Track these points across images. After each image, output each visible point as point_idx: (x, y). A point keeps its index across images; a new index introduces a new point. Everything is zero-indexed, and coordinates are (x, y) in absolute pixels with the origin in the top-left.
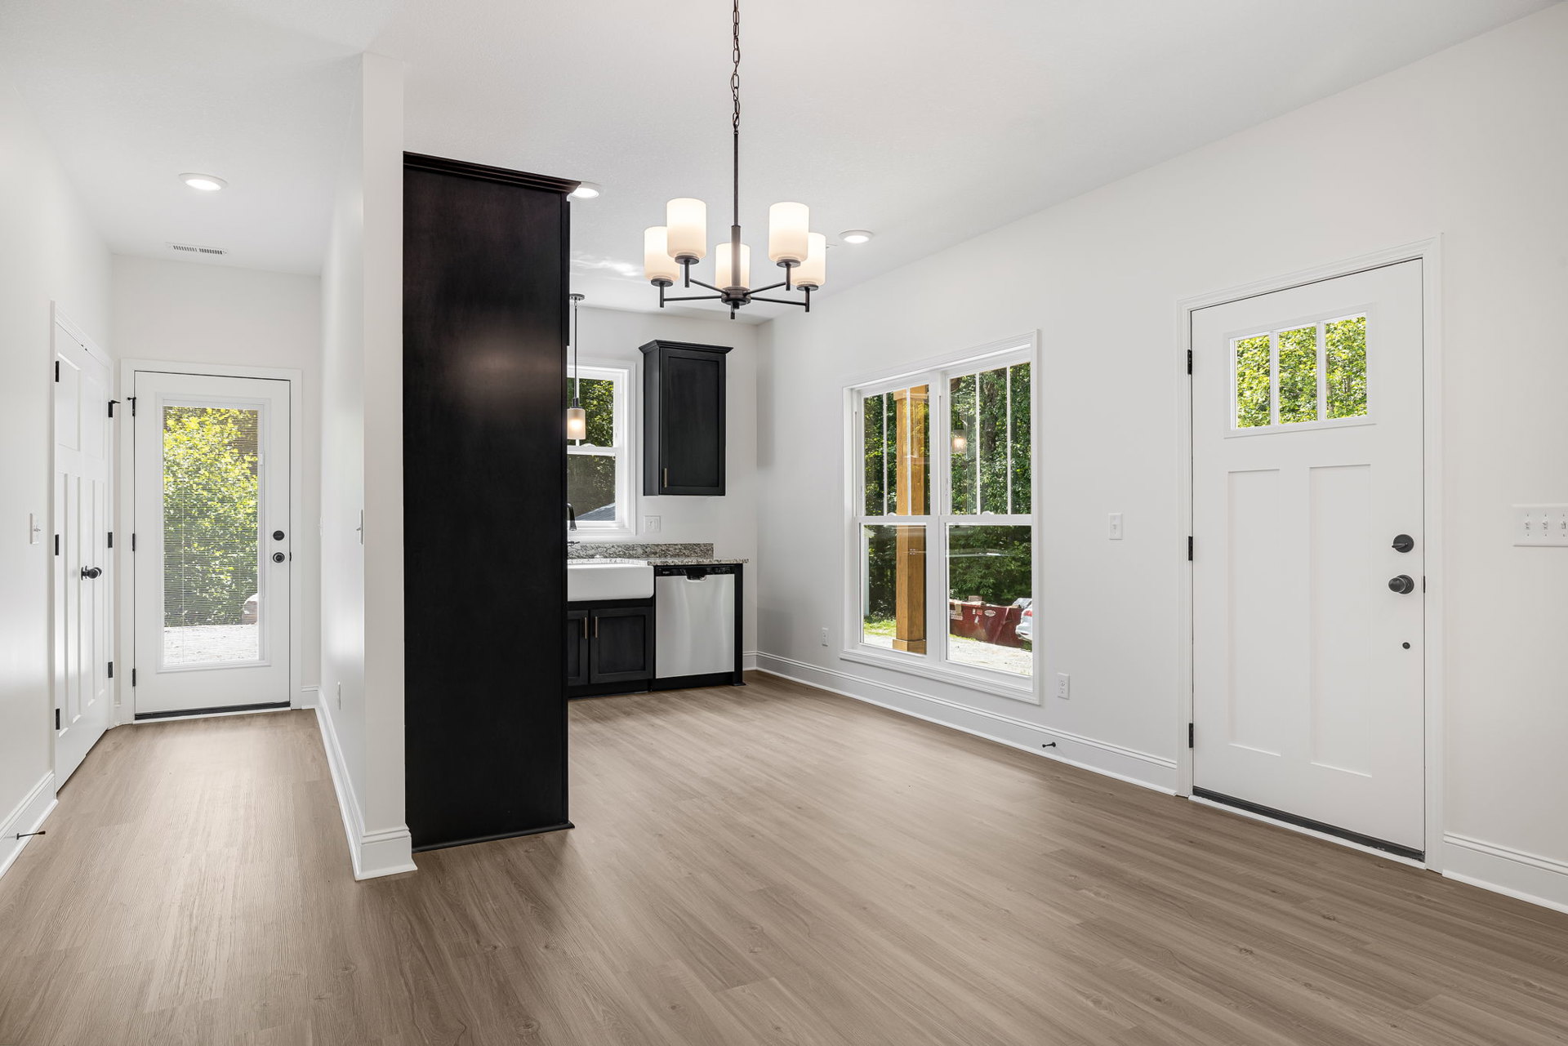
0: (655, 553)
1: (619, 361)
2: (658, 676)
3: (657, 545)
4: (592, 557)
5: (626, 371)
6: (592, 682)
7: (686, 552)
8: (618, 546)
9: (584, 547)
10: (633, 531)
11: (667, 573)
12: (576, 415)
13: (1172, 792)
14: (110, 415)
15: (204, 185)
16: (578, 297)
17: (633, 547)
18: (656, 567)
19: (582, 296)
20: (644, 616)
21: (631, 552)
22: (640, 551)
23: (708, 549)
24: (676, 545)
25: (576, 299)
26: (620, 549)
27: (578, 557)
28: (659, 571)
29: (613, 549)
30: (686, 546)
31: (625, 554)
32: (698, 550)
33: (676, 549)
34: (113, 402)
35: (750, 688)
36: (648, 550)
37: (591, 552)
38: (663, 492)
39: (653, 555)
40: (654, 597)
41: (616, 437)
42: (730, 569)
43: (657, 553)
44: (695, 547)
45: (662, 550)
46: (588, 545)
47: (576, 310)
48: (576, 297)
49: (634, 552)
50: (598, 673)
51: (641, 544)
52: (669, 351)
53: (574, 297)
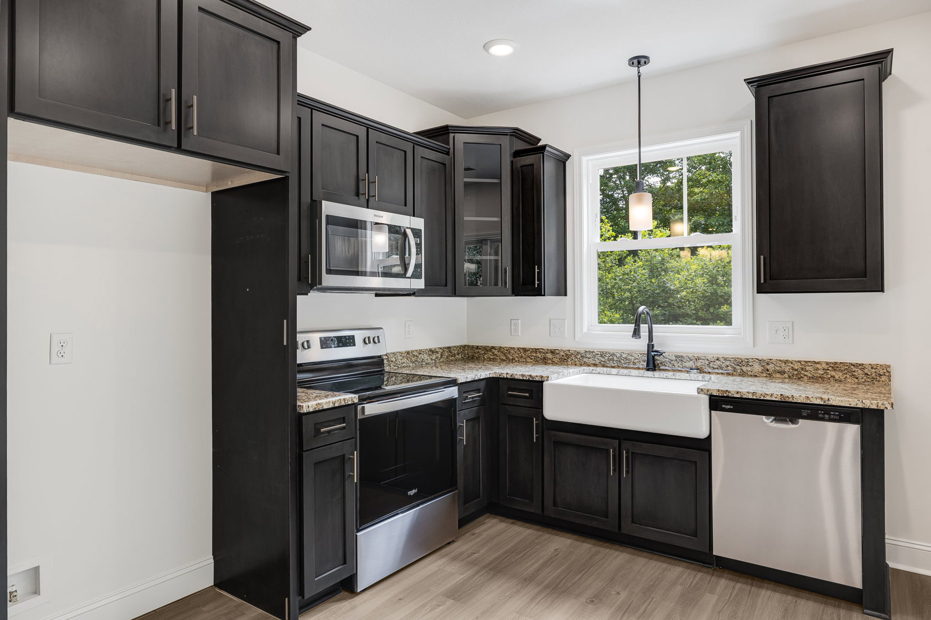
0: (782, 373)
3: (786, 362)
5: (737, 134)
6: (623, 531)
7: (838, 375)
8: (725, 360)
9: (680, 358)
10: (750, 340)
11: (729, 407)
12: (640, 200)
16: (643, 60)
17: (747, 362)
18: (711, 397)
20: (695, 462)
21: (744, 368)
22: (757, 368)
25: (639, 63)
26: (728, 363)
27: (671, 371)
29: (718, 363)
30: (835, 366)
31: (735, 370)
32: (859, 372)
33: (817, 369)
36: (771, 367)
37: (687, 365)
38: (761, 289)
39: (778, 375)
40: (709, 438)
41: (736, 219)
42: (845, 415)
43: (784, 372)
44: (854, 369)
45: (793, 369)
46: (684, 355)
47: (639, 77)
48: (639, 61)
49: (749, 369)
50: (633, 522)
51: (760, 358)
52: (768, 91)
53: (635, 61)
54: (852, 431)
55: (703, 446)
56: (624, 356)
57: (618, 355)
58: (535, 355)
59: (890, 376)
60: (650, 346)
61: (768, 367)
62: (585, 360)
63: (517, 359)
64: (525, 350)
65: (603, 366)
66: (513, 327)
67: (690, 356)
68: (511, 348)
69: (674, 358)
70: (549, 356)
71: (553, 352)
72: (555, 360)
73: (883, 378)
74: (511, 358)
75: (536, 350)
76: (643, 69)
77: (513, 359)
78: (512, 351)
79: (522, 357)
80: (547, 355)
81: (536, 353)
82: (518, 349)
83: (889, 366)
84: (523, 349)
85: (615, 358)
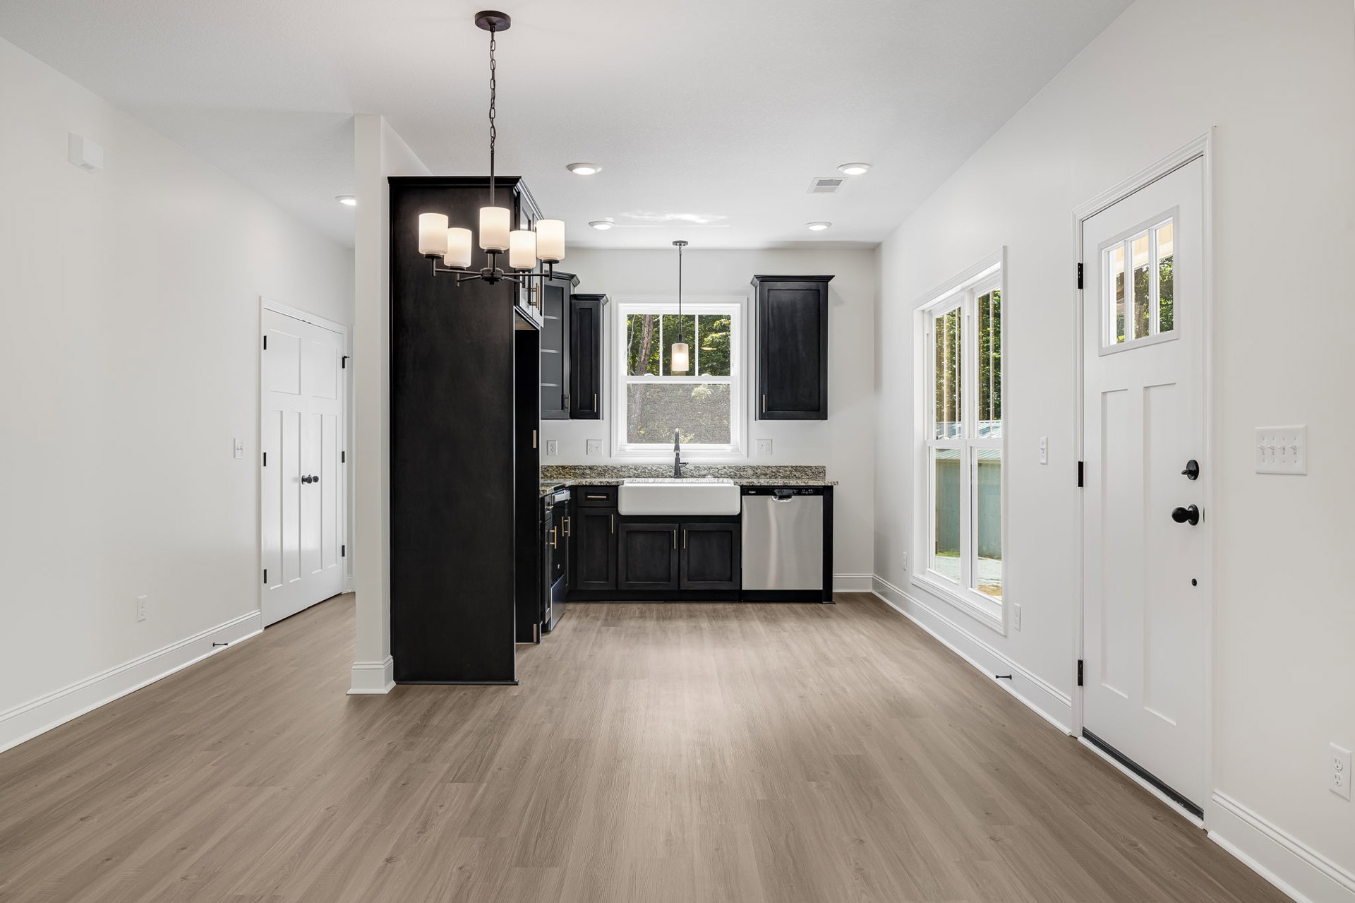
0: (765, 475)
1: (731, 296)
2: (743, 589)
3: (768, 467)
4: (704, 476)
5: (739, 305)
6: (682, 588)
7: (798, 474)
8: (729, 468)
9: (697, 468)
10: (745, 453)
11: (754, 492)
12: (680, 349)
13: (1067, 731)
14: (343, 367)
15: (350, 202)
16: (682, 244)
17: (743, 469)
18: (742, 487)
19: (686, 243)
20: (731, 532)
21: (742, 473)
22: (750, 472)
23: (820, 471)
24: (787, 467)
25: (680, 245)
26: (731, 470)
27: (692, 477)
28: (745, 491)
29: (725, 470)
30: (796, 468)
31: (736, 475)
32: (809, 472)
33: (786, 471)
34: (345, 357)
35: (839, 606)
36: (759, 471)
37: (703, 473)
38: (762, 417)
39: (763, 476)
40: (741, 514)
41: (733, 366)
42: (817, 491)
43: (767, 474)
44: (807, 470)
45: (772, 472)
46: (701, 466)
47: (680, 255)
48: (680, 243)
49: (745, 473)
50: (689, 580)
51: (752, 465)
52: (769, 285)
53: (678, 244)
54: (819, 499)
55: (737, 519)
56: (654, 469)
57: (649, 468)
58: (573, 471)
59: (825, 473)
60: (677, 460)
61: (757, 471)
62: (621, 473)
63: (555, 476)
64: (564, 467)
65: (637, 477)
66: (549, 448)
67: (705, 466)
68: (550, 467)
69: (693, 468)
70: (588, 471)
71: (591, 468)
72: (593, 475)
73: (822, 475)
74: (549, 475)
75: (575, 468)
76: (683, 247)
77: (551, 476)
78: (550, 469)
79: (560, 474)
80: (585, 471)
81: (575, 470)
82: (557, 467)
83: (825, 467)
84: (562, 466)
85: (647, 470)
